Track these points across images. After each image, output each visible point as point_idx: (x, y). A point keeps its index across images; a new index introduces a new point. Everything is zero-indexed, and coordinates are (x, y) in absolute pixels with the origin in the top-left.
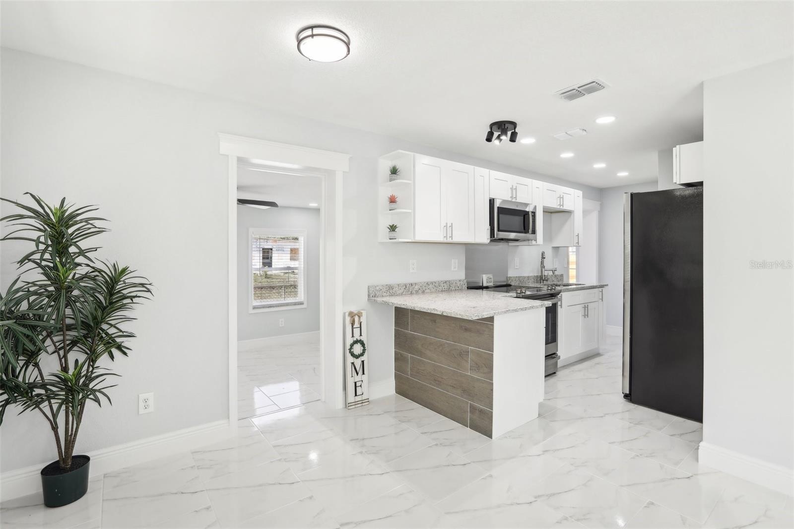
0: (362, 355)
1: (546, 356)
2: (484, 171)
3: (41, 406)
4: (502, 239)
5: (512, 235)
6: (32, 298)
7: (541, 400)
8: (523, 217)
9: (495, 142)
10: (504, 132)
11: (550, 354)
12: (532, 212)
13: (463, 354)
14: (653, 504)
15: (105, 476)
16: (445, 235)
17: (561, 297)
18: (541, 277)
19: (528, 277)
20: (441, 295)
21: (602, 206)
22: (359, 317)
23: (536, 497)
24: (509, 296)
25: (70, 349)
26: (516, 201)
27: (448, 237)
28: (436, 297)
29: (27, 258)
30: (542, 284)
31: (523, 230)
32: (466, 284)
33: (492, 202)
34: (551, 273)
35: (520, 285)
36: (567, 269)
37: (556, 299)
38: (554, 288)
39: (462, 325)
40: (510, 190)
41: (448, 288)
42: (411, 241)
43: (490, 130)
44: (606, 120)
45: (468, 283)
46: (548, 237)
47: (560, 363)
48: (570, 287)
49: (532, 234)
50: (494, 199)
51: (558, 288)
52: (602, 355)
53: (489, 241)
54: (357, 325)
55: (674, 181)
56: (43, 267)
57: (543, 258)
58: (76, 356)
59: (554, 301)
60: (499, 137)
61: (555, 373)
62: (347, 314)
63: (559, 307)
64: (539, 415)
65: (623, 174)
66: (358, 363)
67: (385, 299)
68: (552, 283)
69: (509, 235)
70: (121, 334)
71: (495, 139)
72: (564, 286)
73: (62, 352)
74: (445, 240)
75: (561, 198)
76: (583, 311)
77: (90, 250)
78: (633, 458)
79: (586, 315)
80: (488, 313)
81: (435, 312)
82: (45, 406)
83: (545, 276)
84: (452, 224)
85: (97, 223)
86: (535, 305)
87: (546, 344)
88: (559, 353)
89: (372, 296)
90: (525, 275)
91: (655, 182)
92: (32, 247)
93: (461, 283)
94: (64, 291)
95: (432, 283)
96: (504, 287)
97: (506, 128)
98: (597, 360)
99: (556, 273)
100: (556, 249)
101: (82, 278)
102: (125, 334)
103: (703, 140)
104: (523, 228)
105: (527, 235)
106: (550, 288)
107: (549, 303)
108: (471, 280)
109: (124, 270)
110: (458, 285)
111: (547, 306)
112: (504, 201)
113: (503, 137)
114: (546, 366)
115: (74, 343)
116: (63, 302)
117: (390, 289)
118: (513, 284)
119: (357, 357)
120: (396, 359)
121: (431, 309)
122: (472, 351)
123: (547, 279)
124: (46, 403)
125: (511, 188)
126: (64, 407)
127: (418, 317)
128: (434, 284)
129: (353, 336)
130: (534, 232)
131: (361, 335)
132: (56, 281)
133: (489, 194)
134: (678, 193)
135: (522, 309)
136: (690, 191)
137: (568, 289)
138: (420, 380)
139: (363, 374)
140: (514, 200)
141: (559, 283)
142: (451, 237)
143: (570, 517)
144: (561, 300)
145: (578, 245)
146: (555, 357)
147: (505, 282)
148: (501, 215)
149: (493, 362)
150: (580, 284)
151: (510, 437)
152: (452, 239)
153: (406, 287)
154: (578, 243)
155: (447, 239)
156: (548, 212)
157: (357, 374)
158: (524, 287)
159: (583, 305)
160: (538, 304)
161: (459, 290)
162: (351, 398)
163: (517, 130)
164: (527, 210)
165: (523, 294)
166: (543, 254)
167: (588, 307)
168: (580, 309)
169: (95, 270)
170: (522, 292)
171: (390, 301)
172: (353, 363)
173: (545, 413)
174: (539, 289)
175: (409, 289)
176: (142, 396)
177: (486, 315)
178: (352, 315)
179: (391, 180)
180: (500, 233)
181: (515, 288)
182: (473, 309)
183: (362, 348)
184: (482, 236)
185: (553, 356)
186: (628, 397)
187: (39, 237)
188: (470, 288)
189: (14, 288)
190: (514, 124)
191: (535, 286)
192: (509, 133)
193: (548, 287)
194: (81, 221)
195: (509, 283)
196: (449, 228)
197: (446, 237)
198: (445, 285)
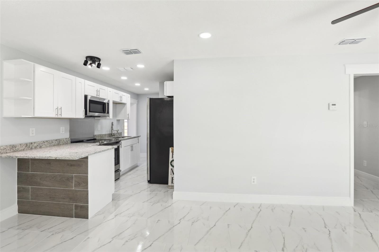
1: (115, 171)
2: (82, 80)
4: (91, 116)
5: (97, 114)
7: (113, 192)
8: (102, 105)
9: (89, 66)
10: (94, 62)
11: (117, 170)
12: (107, 103)
13: (69, 179)
14: (159, 220)
16: (57, 114)
17: (121, 143)
18: (111, 134)
19: (105, 134)
20: (53, 148)
21: (138, 102)
23: (113, 238)
24: (95, 145)
26: (99, 97)
27: (59, 115)
28: (50, 149)
30: (112, 137)
31: (103, 112)
32: (70, 140)
33: (86, 97)
34: (116, 132)
35: (101, 139)
36: (123, 130)
37: (119, 144)
38: (118, 139)
39: (69, 163)
40: (96, 92)
41: (59, 143)
42: (31, 117)
43: (86, 60)
44: (141, 66)
45: (71, 139)
46: (115, 115)
47: (121, 173)
48: (125, 138)
49: (107, 113)
50: (87, 95)
51: (120, 139)
52: (139, 166)
53: (84, 117)
55: (165, 95)
57: (112, 125)
59: (118, 145)
60: (91, 64)
61: (119, 178)
63: (120, 148)
64: (112, 199)
65: (147, 89)
67: (8, 155)
68: (117, 137)
69: (95, 114)
71: (89, 65)
72: (122, 137)
74: (57, 117)
75: (121, 97)
76: (131, 148)
78: (152, 205)
79: (132, 150)
80: (85, 155)
81: (51, 158)
83: (113, 133)
84: (61, 107)
86: (109, 148)
87: (115, 166)
88: (120, 169)
90: (103, 134)
91: (158, 94)
93: (67, 140)
95: (47, 141)
96: (93, 140)
97: (95, 60)
98: (137, 169)
99: (119, 132)
100: (118, 121)
103: (173, 81)
104: (103, 111)
105: (105, 114)
106: (116, 139)
107: (116, 147)
108: (73, 138)
110: (65, 141)
111: (115, 148)
112: (92, 97)
113: (93, 65)
114: (115, 176)
117: (13, 148)
118: (97, 138)
120: (19, 191)
121: (47, 157)
122: (75, 176)
123: (114, 135)
125: (96, 91)
127: (37, 163)
128: (48, 142)
130: (108, 113)
133: (85, 93)
134: (166, 99)
135: (103, 151)
136: (169, 99)
137: (124, 139)
138: (38, 200)
140: (98, 97)
141: (120, 136)
142: (61, 115)
143: (129, 240)
144: (121, 144)
145: (128, 119)
146: (119, 171)
147: (92, 137)
148: (91, 104)
149: (88, 179)
150: (129, 137)
151: (98, 215)
152: (61, 116)
153: (27, 145)
154: (128, 118)
155: (58, 116)
156: (115, 103)
158: (103, 140)
159: (131, 146)
160: (111, 148)
161: (66, 144)
163: (101, 62)
164: (105, 102)
165: (103, 143)
166: (112, 123)
167: (133, 146)
168: (129, 148)
170: (102, 142)
171: (14, 155)
172: (172, 169)
173: (115, 198)
174: (110, 140)
175: (29, 146)
177: (83, 156)
180: (90, 113)
181: (98, 141)
182: (75, 154)
184: (81, 114)
185: (118, 170)
186: (150, 182)
188: (72, 142)
190: (99, 60)
191: (109, 139)
192: (97, 63)
193: (115, 139)
195: (95, 138)
196: (59, 109)
197: (57, 115)
198: (56, 142)
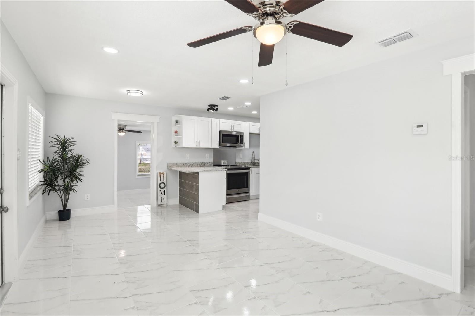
0: (164, 188)
3: (58, 192)
6: (57, 163)
12: (241, 135)
15: (75, 217)
17: (251, 170)
18: (252, 162)
19: (247, 162)
22: (163, 174)
25: (66, 179)
26: (234, 131)
29: (56, 152)
32: (213, 164)
33: (220, 132)
37: (249, 170)
40: (230, 127)
41: (204, 165)
42: (182, 147)
43: (208, 107)
49: (241, 144)
50: (221, 130)
53: (218, 148)
54: (162, 177)
56: (59, 154)
57: (252, 154)
58: (67, 180)
62: (158, 173)
66: (162, 191)
67: (174, 168)
70: (80, 175)
73: (64, 179)
74: (197, 147)
77: (71, 150)
82: (59, 192)
85: (73, 143)
88: (249, 192)
89: (169, 166)
90: (245, 161)
92: (58, 149)
93: (211, 163)
94: (65, 161)
95: (196, 163)
101: (69, 158)
102: (81, 175)
105: (237, 144)
108: (215, 163)
109: (81, 156)
110: (209, 164)
115: (67, 177)
116: (65, 164)
117: (176, 165)
118: (238, 165)
119: (162, 188)
122: (195, 185)
123: (255, 163)
124: (59, 191)
126: (64, 193)
129: (160, 181)
131: (164, 181)
132: (63, 158)
133: (219, 129)
138: (184, 197)
139: (165, 195)
140: (232, 131)
142: (199, 146)
148: (224, 137)
157: (162, 195)
161: (209, 166)
162: (160, 203)
169: (73, 156)
171: (177, 169)
172: (160, 191)
175: (185, 165)
176: (86, 195)
178: (160, 174)
179: (176, 125)
180: (223, 144)
183: (164, 185)
184: (215, 145)
187: (59, 146)
188: (214, 166)
189: (53, 159)
190: (216, 106)
194: (69, 142)
195: (236, 164)
196: (198, 142)
197: (197, 146)
198: (202, 164)
